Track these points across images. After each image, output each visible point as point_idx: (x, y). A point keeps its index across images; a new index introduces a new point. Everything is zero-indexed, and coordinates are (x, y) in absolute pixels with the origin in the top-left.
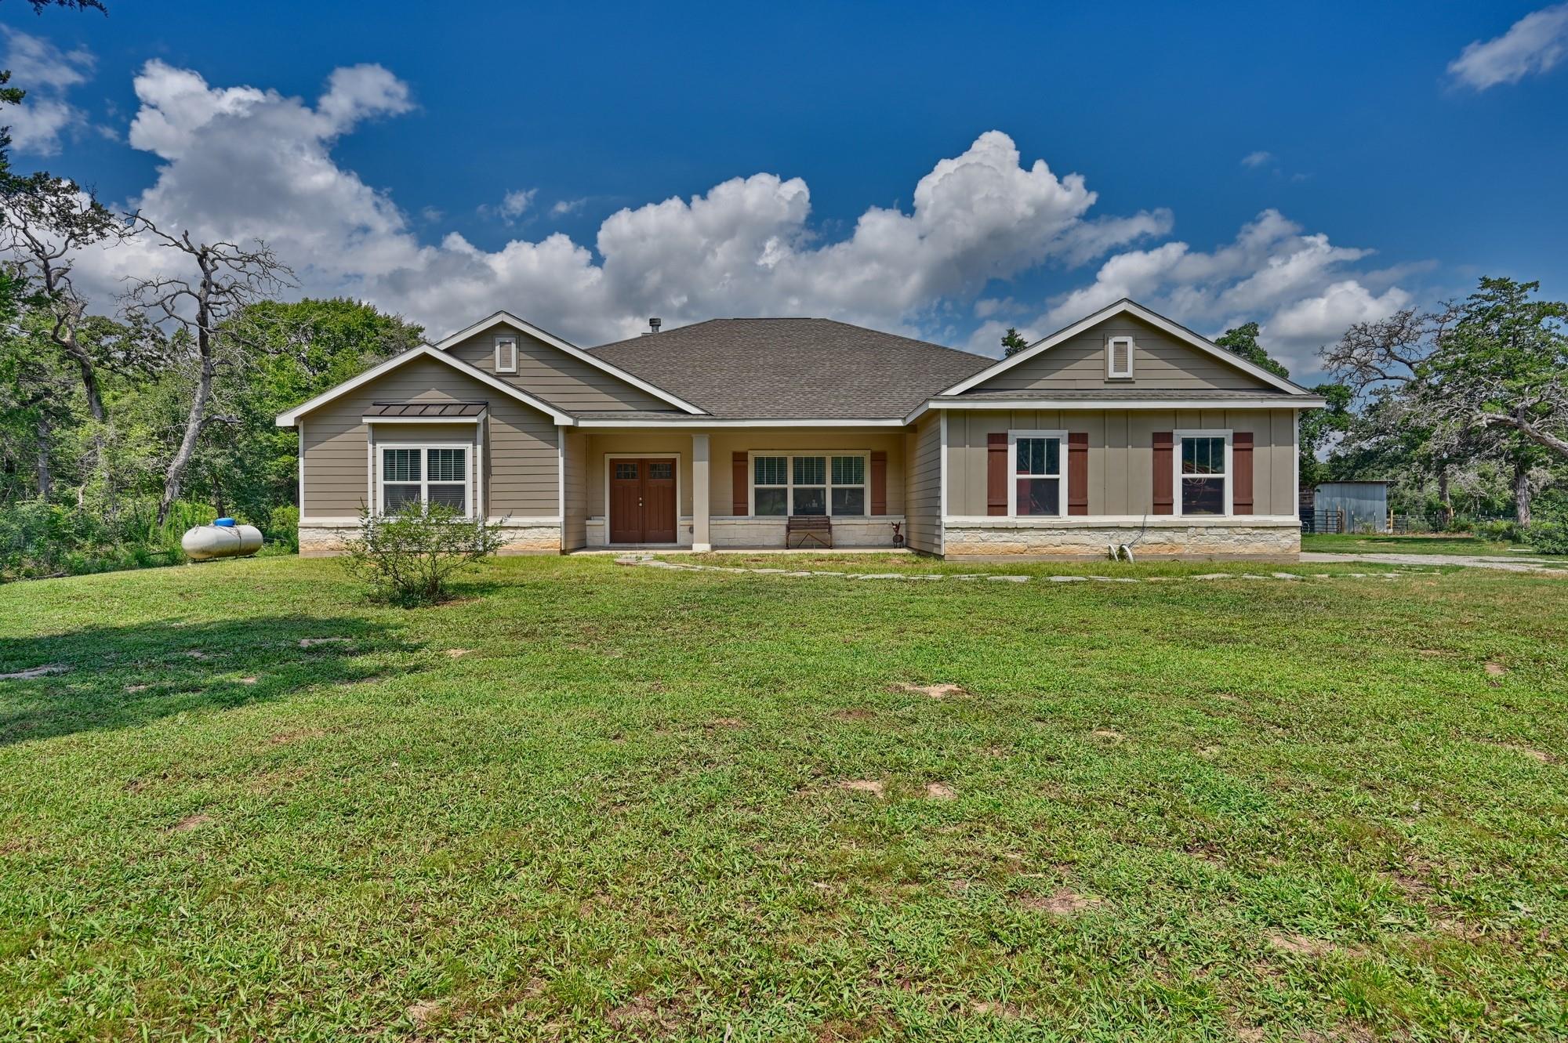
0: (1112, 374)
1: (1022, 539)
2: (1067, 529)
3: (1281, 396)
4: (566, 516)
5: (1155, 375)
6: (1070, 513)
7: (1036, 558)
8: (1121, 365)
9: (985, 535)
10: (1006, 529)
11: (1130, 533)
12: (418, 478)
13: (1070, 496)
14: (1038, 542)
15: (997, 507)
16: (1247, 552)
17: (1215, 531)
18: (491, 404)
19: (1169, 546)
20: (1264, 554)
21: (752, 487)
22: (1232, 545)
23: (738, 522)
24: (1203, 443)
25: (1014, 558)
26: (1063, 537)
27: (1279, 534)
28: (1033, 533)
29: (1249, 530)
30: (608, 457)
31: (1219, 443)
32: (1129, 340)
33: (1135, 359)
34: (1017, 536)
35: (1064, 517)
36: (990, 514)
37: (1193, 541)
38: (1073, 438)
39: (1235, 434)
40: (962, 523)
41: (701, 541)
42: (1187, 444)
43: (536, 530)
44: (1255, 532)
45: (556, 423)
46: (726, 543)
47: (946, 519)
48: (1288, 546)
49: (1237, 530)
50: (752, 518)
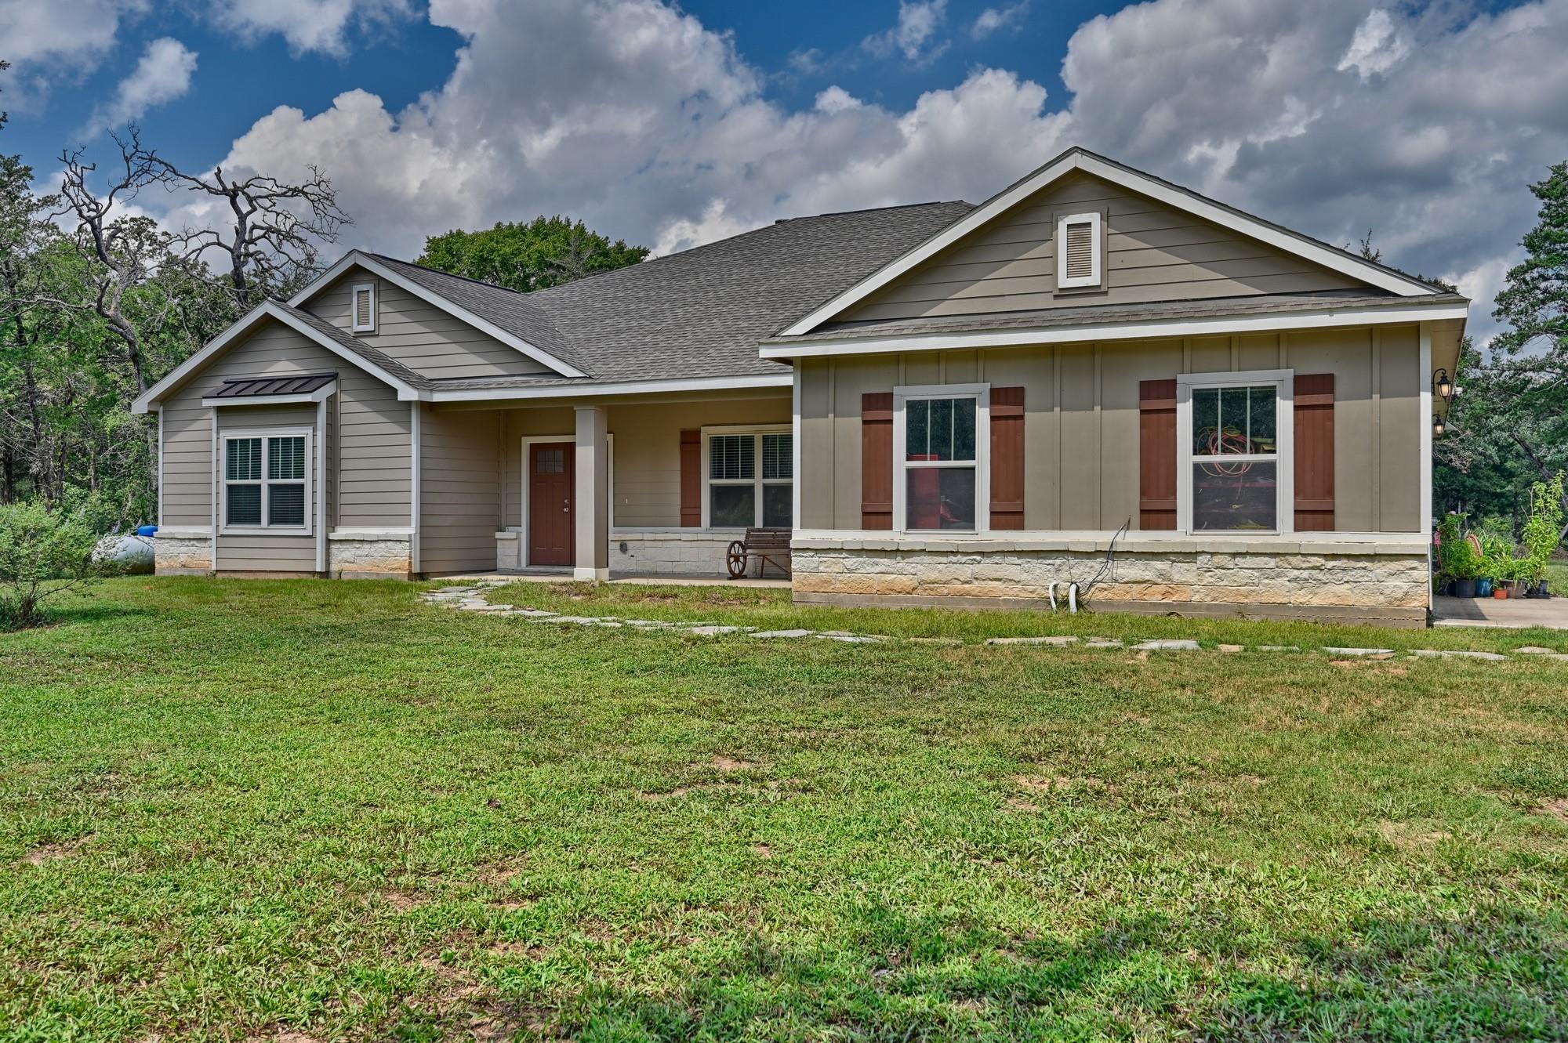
0: (1064, 282)
1: (910, 569)
2: (982, 554)
3: (1378, 300)
4: (423, 526)
5: (1141, 277)
6: (993, 527)
7: (932, 601)
8: (1078, 266)
9: (851, 561)
10: (883, 553)
11: (1090, 563)
12: (259, 477)
13: (993, 496)
14: (933, 575)
15: (876, 517)
16: (1316, 602)
17: (1249, 561)
18: (342, 375)
19: (1162, 588)
20: (1352, 608)
21: (706, 482)
22: (1281, 589)
23: (684, 537)
24: (1235, 397)
25: (897, 600)
26: (977, 568)
27: (1380, 569)
28: (927, 559)
29: (1321, 561)
30: (527, 441)
31: (1266, 396)
32: (1094, 218)
33: (1106, 253)
34: (900, 564)
35: (984, 532)
36: (866, 526)
37: (1208, 578)
38: (998, 396)
39: (1297, 378)
40: (823, 541)
41: (586, 565)
42: (1203, 400)
43: (382, 545)
44: (1330, 564)
45: (401, 398)
46: (668, 568)
47: (800, 535)
48: (1399, 594)
49: (1295, 561)
50: (706, 532)
